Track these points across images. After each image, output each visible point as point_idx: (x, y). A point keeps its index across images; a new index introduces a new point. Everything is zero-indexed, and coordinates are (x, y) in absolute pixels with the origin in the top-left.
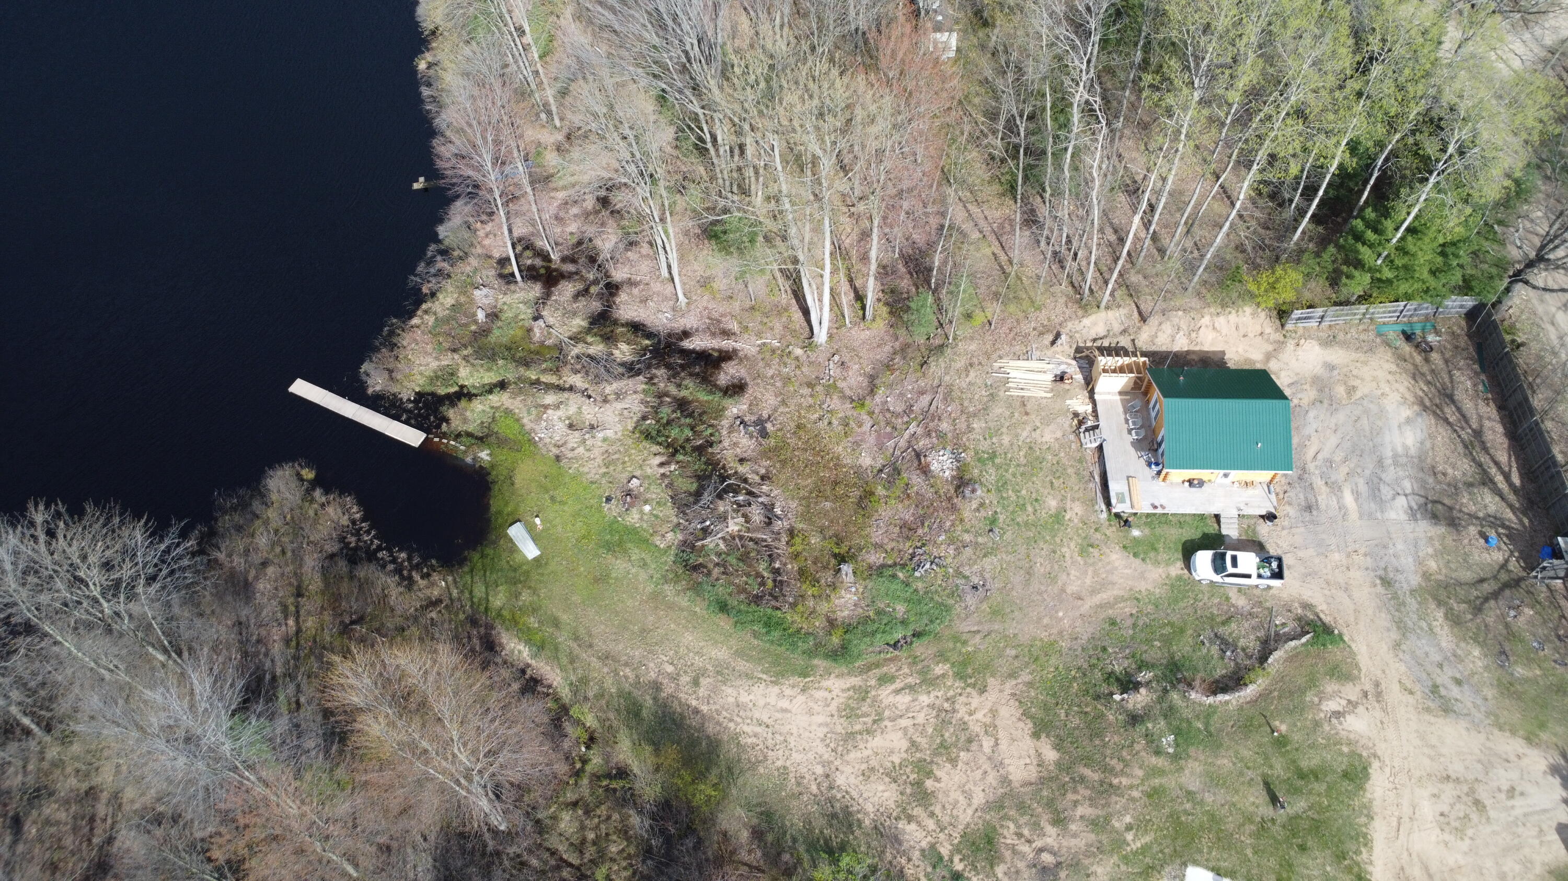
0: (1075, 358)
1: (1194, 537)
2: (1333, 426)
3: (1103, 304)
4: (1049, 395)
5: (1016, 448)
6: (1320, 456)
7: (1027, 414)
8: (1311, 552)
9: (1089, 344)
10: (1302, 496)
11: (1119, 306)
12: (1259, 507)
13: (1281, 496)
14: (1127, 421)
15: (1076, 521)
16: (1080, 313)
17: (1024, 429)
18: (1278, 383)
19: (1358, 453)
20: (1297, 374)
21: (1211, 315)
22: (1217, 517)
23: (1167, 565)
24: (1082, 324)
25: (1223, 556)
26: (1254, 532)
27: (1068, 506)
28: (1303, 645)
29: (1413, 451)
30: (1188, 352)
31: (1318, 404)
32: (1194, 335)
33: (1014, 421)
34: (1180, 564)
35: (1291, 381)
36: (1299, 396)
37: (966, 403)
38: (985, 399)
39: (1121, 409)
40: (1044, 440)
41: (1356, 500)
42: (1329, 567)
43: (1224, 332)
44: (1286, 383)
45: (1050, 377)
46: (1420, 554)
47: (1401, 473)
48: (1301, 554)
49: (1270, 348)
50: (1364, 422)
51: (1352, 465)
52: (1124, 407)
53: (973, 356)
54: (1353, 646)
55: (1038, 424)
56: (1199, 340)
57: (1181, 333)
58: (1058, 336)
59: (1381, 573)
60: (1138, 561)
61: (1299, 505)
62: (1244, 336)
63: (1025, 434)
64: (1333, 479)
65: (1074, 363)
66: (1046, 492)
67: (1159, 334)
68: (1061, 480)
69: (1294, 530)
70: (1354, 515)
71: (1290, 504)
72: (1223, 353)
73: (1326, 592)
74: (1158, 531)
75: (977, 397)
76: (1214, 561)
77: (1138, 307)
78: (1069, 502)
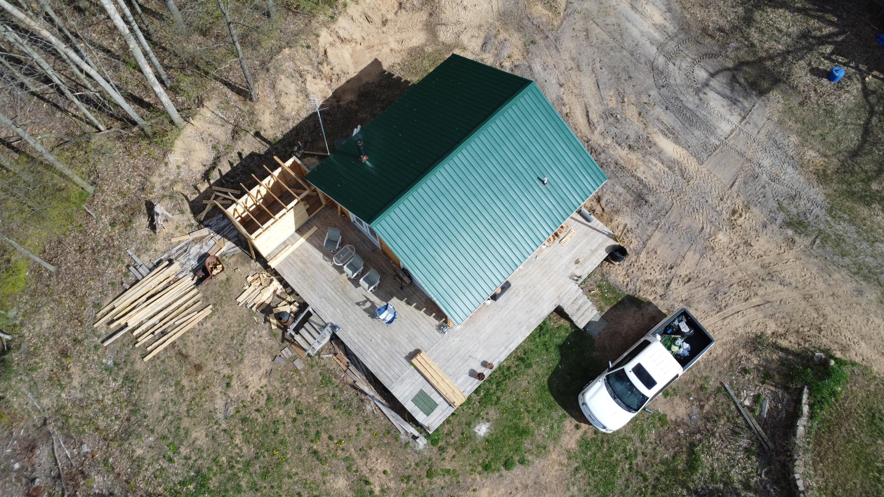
0: (201, 224)
1: (554, 364)
2: (570, 64)
3: (176, 116)
4: (208, 311)
5: (223, 438)
6: (594, 117)
7: (198, 368)
8: (691, 258)
9: (203, 187)
10: (619, 189)
11: (200, 103)
12: (593, 252)
13: (598, 209)
14: (340, 270)
15: (392, 485)
16: (157, 152)
17: (213, 397)
18: (470, 56)
19: (624, 76)
20: (480, 27)
21: (325, 24)
22: (559, 311)
23: (556, 439)
24: (172, 166)
25: (622, 377)
26: (612, 288)
27: (365, 471)
28: (811, 417)
29: (671, 28)
30: (337, 95)
31: (532, 48)
32: (326, 69)
33: (188, 396)
34: (569, 423)
35: (480, 42)
36: (505, 53)
37: (101, 422)
38: (124, 393)
39: (318, 255)
40: (252, 391)
41: (676, 141)
42: (728, 261)
43: (357, 36)
44: (477, 49)
45: (188, 281)
46: (791, 153)
47: (684, 65)
48: (683, 271)
49: (423, 16)
50: (595, 30)
51: (633, 99)
52: (319, 248)
53: (57, 336)
54: (852, 356)
55: (226, 371)
56: (337, 70)
57: (309, 78)
58: (150, 207)
59: (781, 217)
60: (517, 470)
61: (627, 204)
62: (385, 23)
63: (219, 403)
64: (633, 137)
65: (205, 231)
66: (317, 474)
67: (283, 100)
68: (324, 436)
69: (651, 244)
70: (691, 165)
71: (617, 212)
72: (376, 63)
73: (755, 300)
74: (507, 399)
75: (108, 401)
76: (616, 396)
77: (227, 84)
78: (360, 462)
